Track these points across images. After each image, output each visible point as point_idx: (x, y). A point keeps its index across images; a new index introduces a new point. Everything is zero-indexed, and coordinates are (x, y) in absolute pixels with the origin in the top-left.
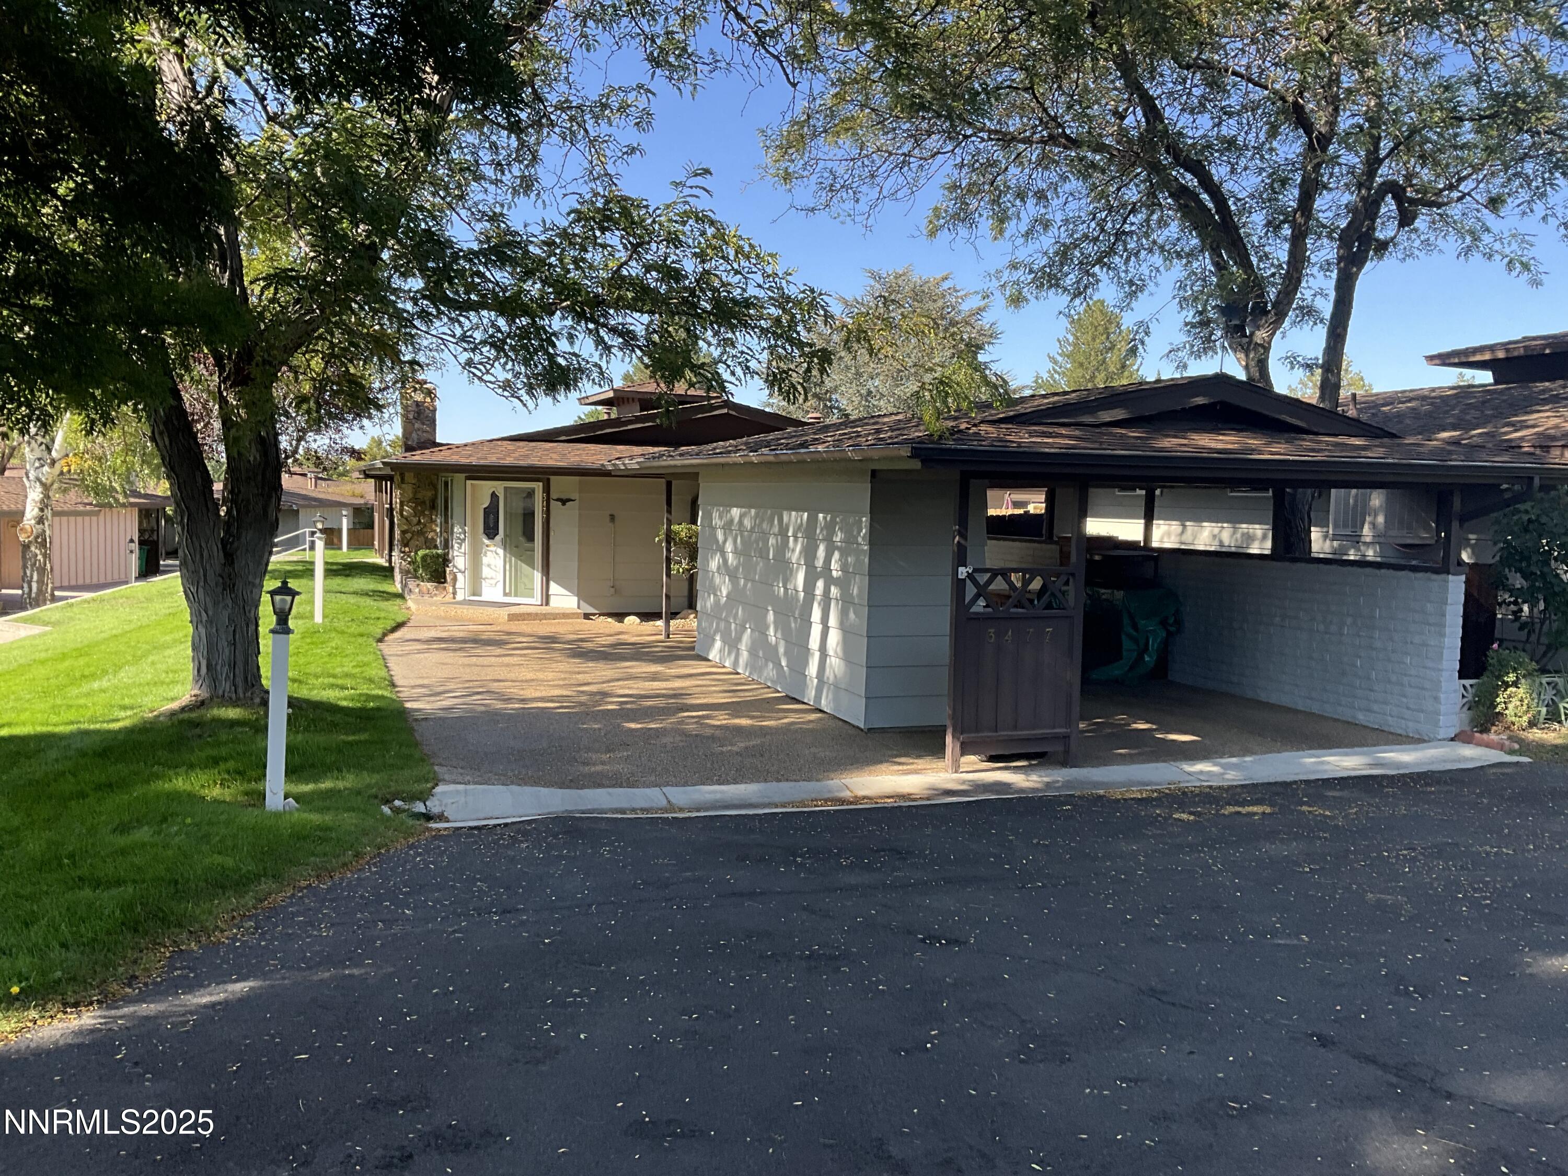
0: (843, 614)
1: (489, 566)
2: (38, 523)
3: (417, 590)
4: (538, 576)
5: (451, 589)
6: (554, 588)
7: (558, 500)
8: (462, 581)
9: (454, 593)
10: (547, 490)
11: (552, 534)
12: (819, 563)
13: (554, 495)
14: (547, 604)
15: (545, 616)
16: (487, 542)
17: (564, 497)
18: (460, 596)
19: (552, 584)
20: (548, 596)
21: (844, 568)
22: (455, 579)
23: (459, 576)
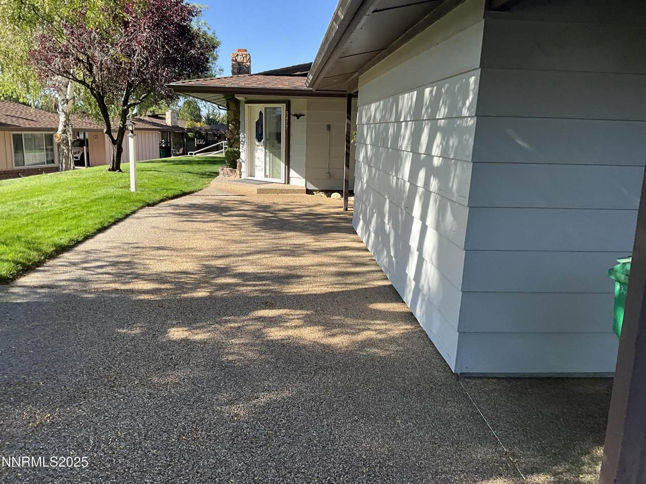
0: (441, 213)
1: (258, 158)
2: (63, 133)
3: (222, 172)
4: (283, 165)
5: (238, 172)
6: (293, 173)
7: (295, 115)
8: (244, 168)
9: (240, 175)
10: (288, 109)
11: (291, 138)
12: (423, 149)
13: (293, 112)
14: (288, 183)
15: (287, 191)
16: (257, 143)
17: (298, 113)
18: (243, 177)
19: (292, 171)
20: (289, 178)
21: (444, 155)
22: (241, 166)
23: (243, 163)
